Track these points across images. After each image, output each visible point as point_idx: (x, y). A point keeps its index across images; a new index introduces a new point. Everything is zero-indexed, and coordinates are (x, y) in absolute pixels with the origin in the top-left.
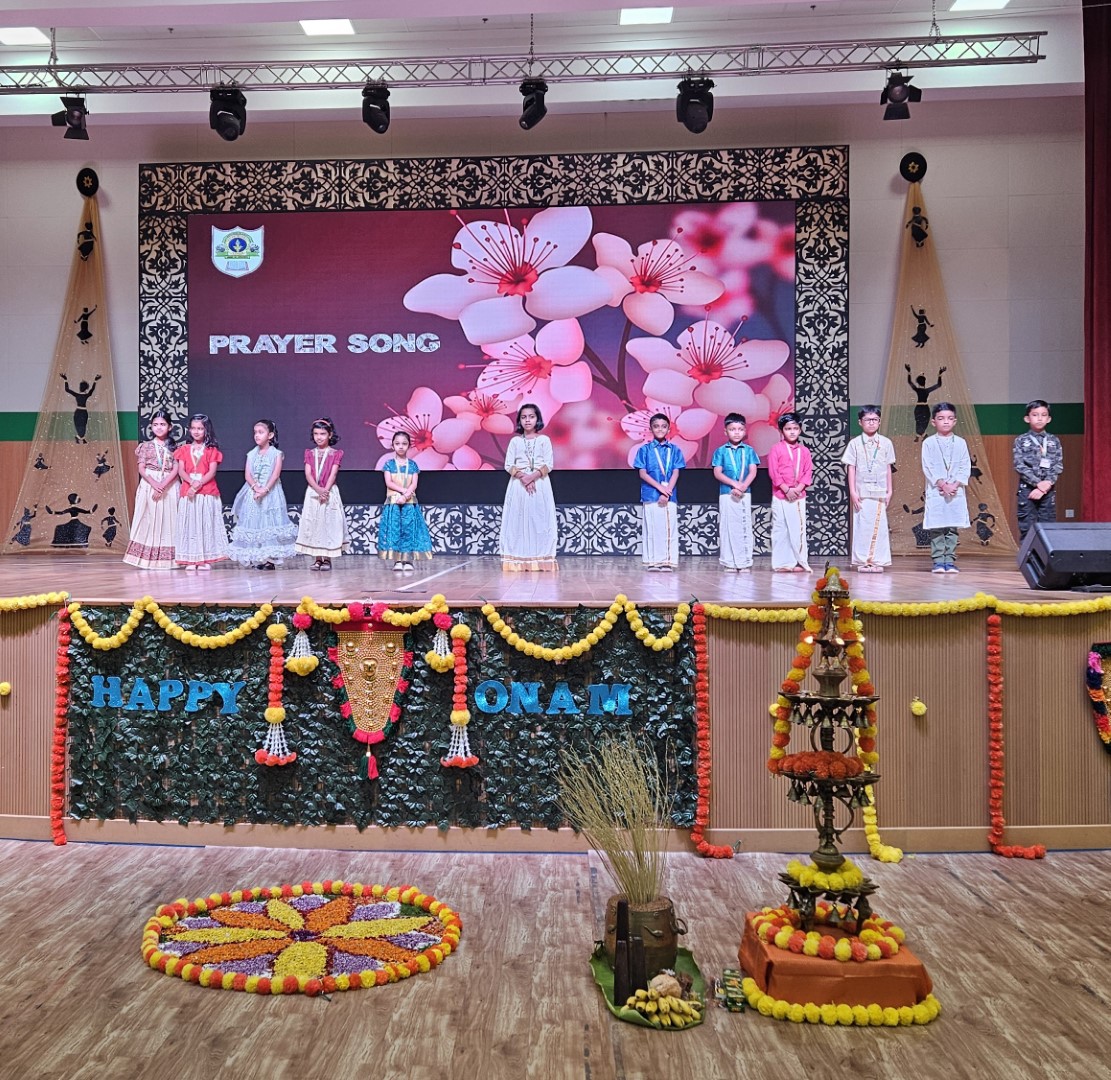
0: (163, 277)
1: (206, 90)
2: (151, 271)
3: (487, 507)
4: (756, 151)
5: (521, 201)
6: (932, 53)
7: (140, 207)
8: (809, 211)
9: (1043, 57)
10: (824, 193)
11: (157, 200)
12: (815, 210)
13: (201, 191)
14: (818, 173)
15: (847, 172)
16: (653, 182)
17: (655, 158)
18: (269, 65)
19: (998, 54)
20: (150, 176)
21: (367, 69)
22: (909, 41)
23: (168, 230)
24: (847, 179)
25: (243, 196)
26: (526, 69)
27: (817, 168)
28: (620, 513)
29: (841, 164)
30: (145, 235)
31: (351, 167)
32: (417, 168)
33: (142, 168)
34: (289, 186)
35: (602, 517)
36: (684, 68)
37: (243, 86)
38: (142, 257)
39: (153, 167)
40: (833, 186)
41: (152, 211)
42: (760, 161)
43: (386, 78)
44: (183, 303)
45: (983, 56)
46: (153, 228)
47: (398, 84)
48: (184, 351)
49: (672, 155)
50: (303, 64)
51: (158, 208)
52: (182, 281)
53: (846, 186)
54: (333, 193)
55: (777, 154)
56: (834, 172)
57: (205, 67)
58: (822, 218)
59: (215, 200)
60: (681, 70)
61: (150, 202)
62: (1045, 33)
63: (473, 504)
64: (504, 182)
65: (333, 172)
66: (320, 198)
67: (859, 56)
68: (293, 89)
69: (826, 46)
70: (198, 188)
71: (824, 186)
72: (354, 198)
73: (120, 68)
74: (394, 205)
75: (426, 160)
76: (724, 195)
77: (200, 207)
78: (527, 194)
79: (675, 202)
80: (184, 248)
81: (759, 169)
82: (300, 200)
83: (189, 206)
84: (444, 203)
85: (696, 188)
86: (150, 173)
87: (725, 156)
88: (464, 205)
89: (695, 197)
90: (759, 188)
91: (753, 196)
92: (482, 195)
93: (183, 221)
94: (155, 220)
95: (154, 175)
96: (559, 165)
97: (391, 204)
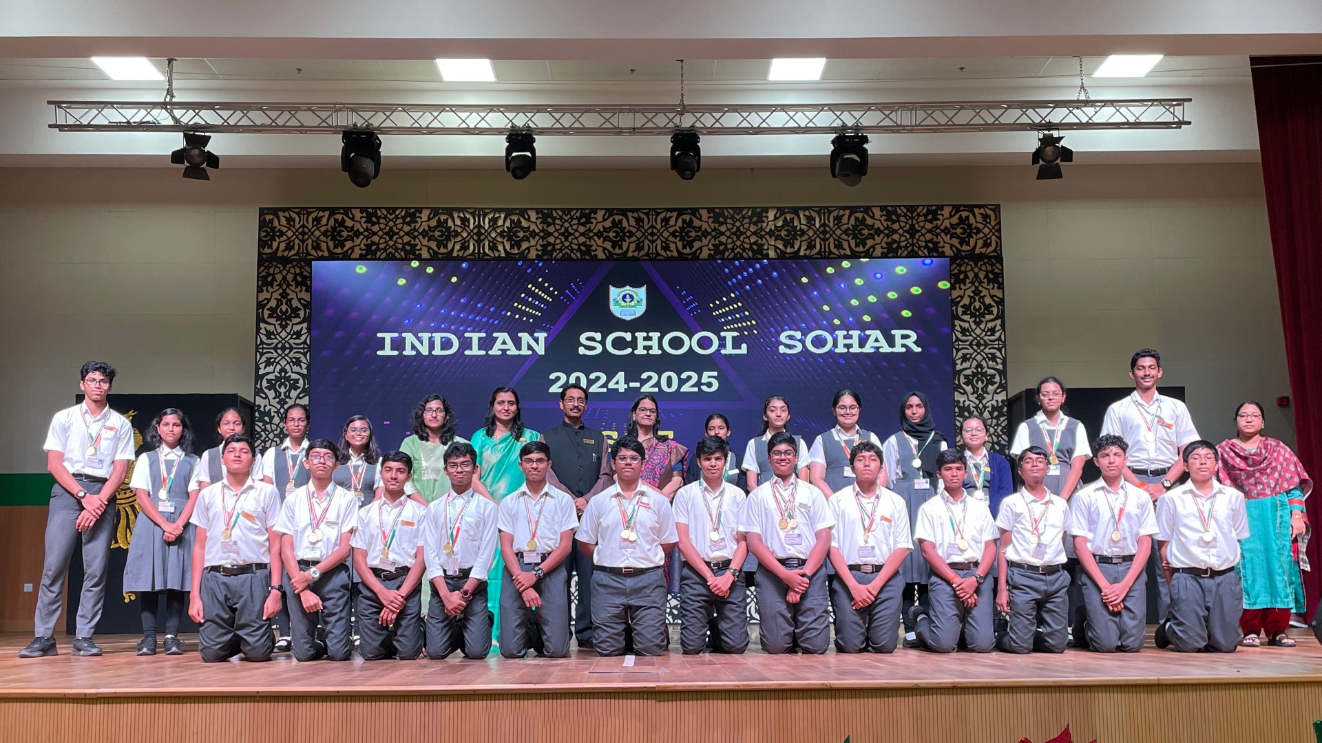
0: (284, 327)
1: (336, 133)
2: (270, 320)
4: (908, 208)
5: (669, 254)
6: (1082, 115)
7: (259, 253)
8: (963, 269)
9: (1189, 123)
10: (977, 251)
11: (279, 245)
12: (969, 268)
13: (327, 237)
14: (970, 231)
15: (999, 231)
16: (806, 237)
17: (807, 213)
18: (407, 108)
19: (1143, 119)
20: (271, 220)
21: (511, 115)
22: (1059, 104)
23: (290, 277)
24: (1000, 238)
25: (373, 243)
26: (677, 120)
27: (970, 226)
29: (993, 223)
30: (264, 282)
31: (491, 216)
32: (561, 218)
33: (262, 212)
34: (424, 234)
36: (838, 123)
37: (379, 128)
38: (260, 305)
39: (275, 212)
40: (986, 245)
41: (273, 257)
42: (912, 218)
43: (532, 126)
44: (305, 354)
45: (1132, 120)
46: (273, 275)
47: (544, 132)
49: (823, 211)
50: (442, 108)
51: (280, 254)
52: (304, 331)
53: (999, 244)
54: (472, 242)
55: (929, 212)
56: (986, 231)
57: (337, 108)
58: (976, 276)
59: (343, 246)
60: (834, 125)
61: (270, 247)
62: (1190, 100)
64: (652, 234)
66: (458, 247)
67: (1012, 116)
68: (431, 134)
69: (977, 106)
70: (325, 234)
71: (976, 243)
72: (493, 248)
73: (244, 107)
74: (537, 255)
75: (570, 210)
76: (878, 251)
77: (326, 254)
78: (676, 246)
79: (828, 257)
80: (306, 296)
81: (912, 226)
82: (436, 249)
83: (313, 252)
84: (590, 255)
85: (849, 243)
86: (271, 217)
87: (877, 212)
88: (610, 257)
89: (848, 252)
90: (913, 245)
91: (906, 252)
92: (629, 246)
93: (307, 268)
94: (276, 267)
95: (276, 220)
96: (709, 218)
97: (533, 254)
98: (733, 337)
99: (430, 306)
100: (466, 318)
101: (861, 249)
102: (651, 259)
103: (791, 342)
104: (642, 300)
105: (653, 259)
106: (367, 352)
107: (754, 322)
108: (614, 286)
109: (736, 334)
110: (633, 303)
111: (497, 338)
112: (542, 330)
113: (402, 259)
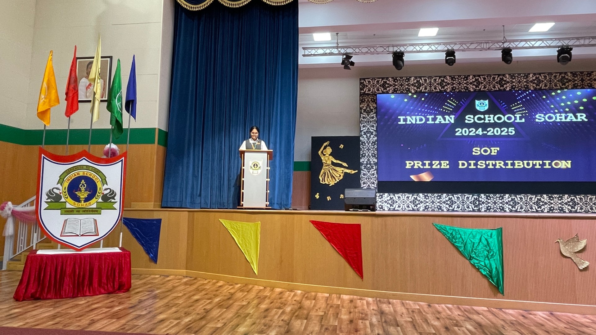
0: (368, 115)
1: (391, 54)
2: (364, 113)
3: (487, 195)
4: (581, 72)
5: (496, 89)
7: (360, 93)
11: (366, 90)
13: (381, 87)
16: (544, 83)
17: (544, 75)
18: (411, 45)
20: (363, 82)
21: (447, 46)
23: (370, 100)
25: (396, 88)
26: (504, 45)
28: (538, 197)
30: (362, 101)
31: (434, 78)
32: (458, 78)
33: (360, 80)
34: (412, 85)
35: (531, 198)
36: (561, 44)
37: (403, 52)
38: (361, 109)
39: (364, 79)
41: (364, 93)
42: (582, 76)
43: (454, 48)
44: (375, 124)
46: (364, 99)
47: (458, 50)
48: (376, 140)
49: (550, 74)
50: (422, 44)
51: (366, 92)
52: (375, 116)
54: (428, 87)
55: (588, 74)
59: (386, 90)
60: (559, 45)
61: (363, 90)
63: (482, 193)
64: (489, 83)
65: (428, 80)
66: (423, 89)
70: (380, 86)
72: (435, 89)
74: (450, 91)
75: (461, 76)
76: (570, 87)
77: (381, 92)
78: (498, 87)
79: (552, 89)
80: (375, 106)
81: (582, 79)
82: (416, 89)
83: (377, 92)
84: (468, 90)
85: (559, 85)
86: (363, 81)
87: (569, 74)
88: (475, 90)
89: (559, 88)
90: (583, 85)
91: (580, 87)
92: (481, 87)
93: (375, 97)
94: (365, 96)
95: (365, 82)
96: (509, 77)
97: (448, 91)
98: (520, 117)
99: (415, 108)
100: (427, 111)
101: (564, 86)
102: (489, 91)
103: (540, 118)
104: (486, 105)
105: (490, 91)
106: (395, 123)
107: (527, 111)
108: (477, 100)
109: (520, 115)
110: (484, 106)
111: (437, 118)
112: (453, 115)
113: (405, 93)
